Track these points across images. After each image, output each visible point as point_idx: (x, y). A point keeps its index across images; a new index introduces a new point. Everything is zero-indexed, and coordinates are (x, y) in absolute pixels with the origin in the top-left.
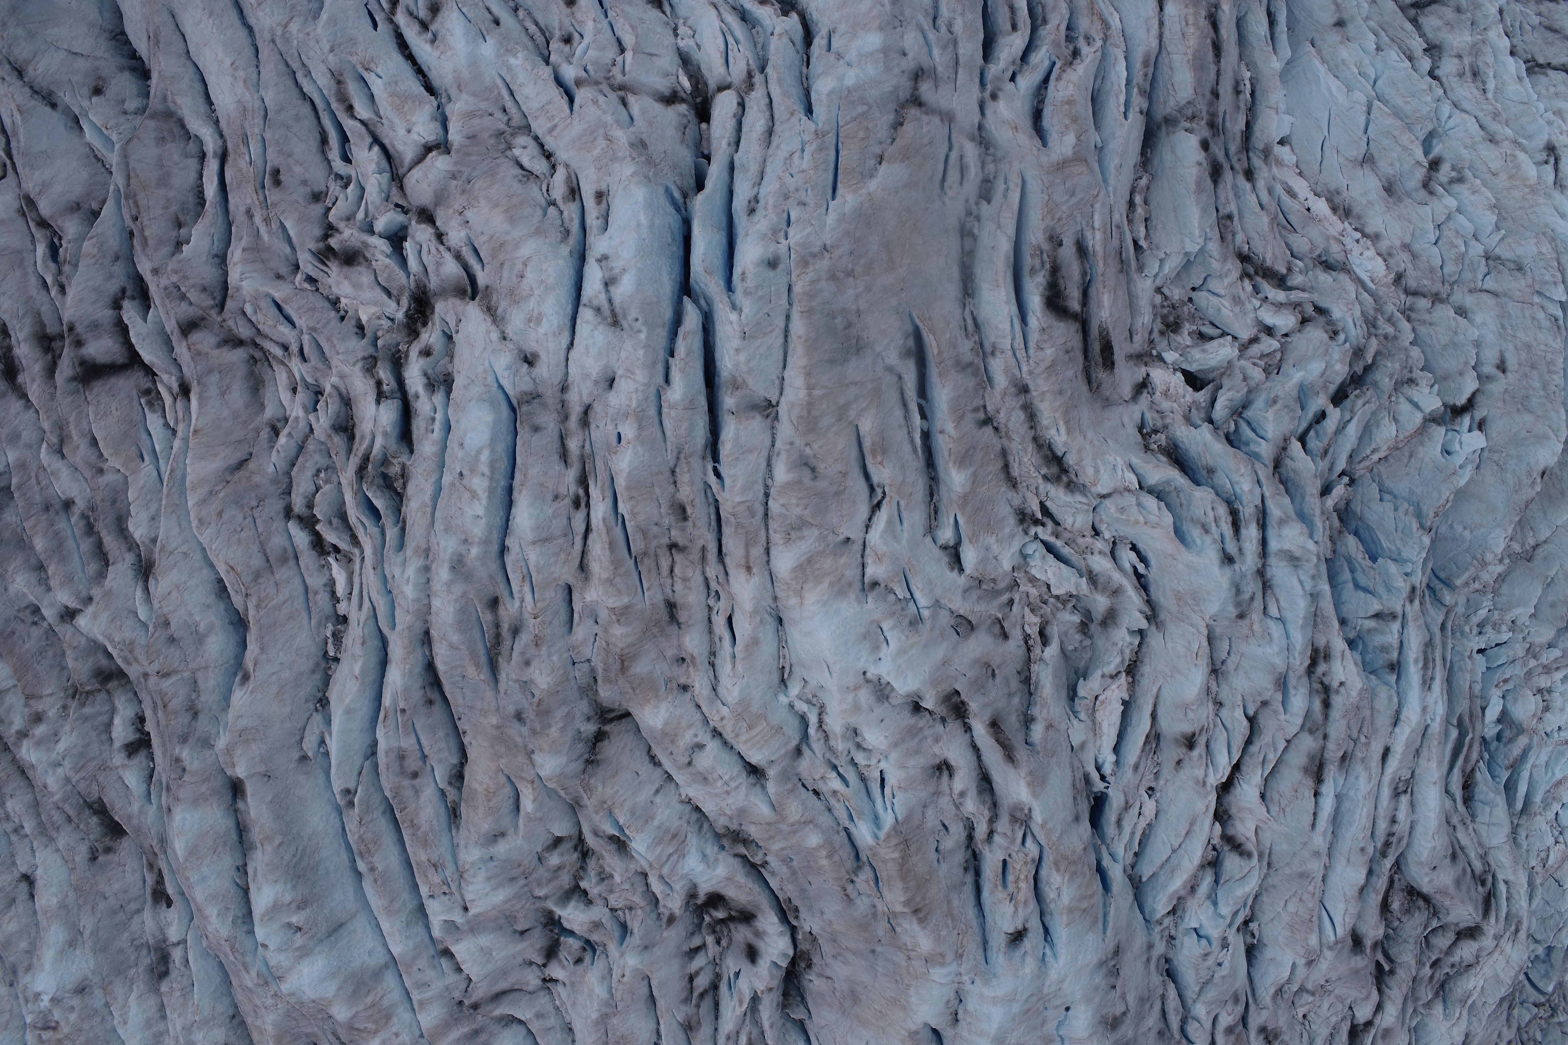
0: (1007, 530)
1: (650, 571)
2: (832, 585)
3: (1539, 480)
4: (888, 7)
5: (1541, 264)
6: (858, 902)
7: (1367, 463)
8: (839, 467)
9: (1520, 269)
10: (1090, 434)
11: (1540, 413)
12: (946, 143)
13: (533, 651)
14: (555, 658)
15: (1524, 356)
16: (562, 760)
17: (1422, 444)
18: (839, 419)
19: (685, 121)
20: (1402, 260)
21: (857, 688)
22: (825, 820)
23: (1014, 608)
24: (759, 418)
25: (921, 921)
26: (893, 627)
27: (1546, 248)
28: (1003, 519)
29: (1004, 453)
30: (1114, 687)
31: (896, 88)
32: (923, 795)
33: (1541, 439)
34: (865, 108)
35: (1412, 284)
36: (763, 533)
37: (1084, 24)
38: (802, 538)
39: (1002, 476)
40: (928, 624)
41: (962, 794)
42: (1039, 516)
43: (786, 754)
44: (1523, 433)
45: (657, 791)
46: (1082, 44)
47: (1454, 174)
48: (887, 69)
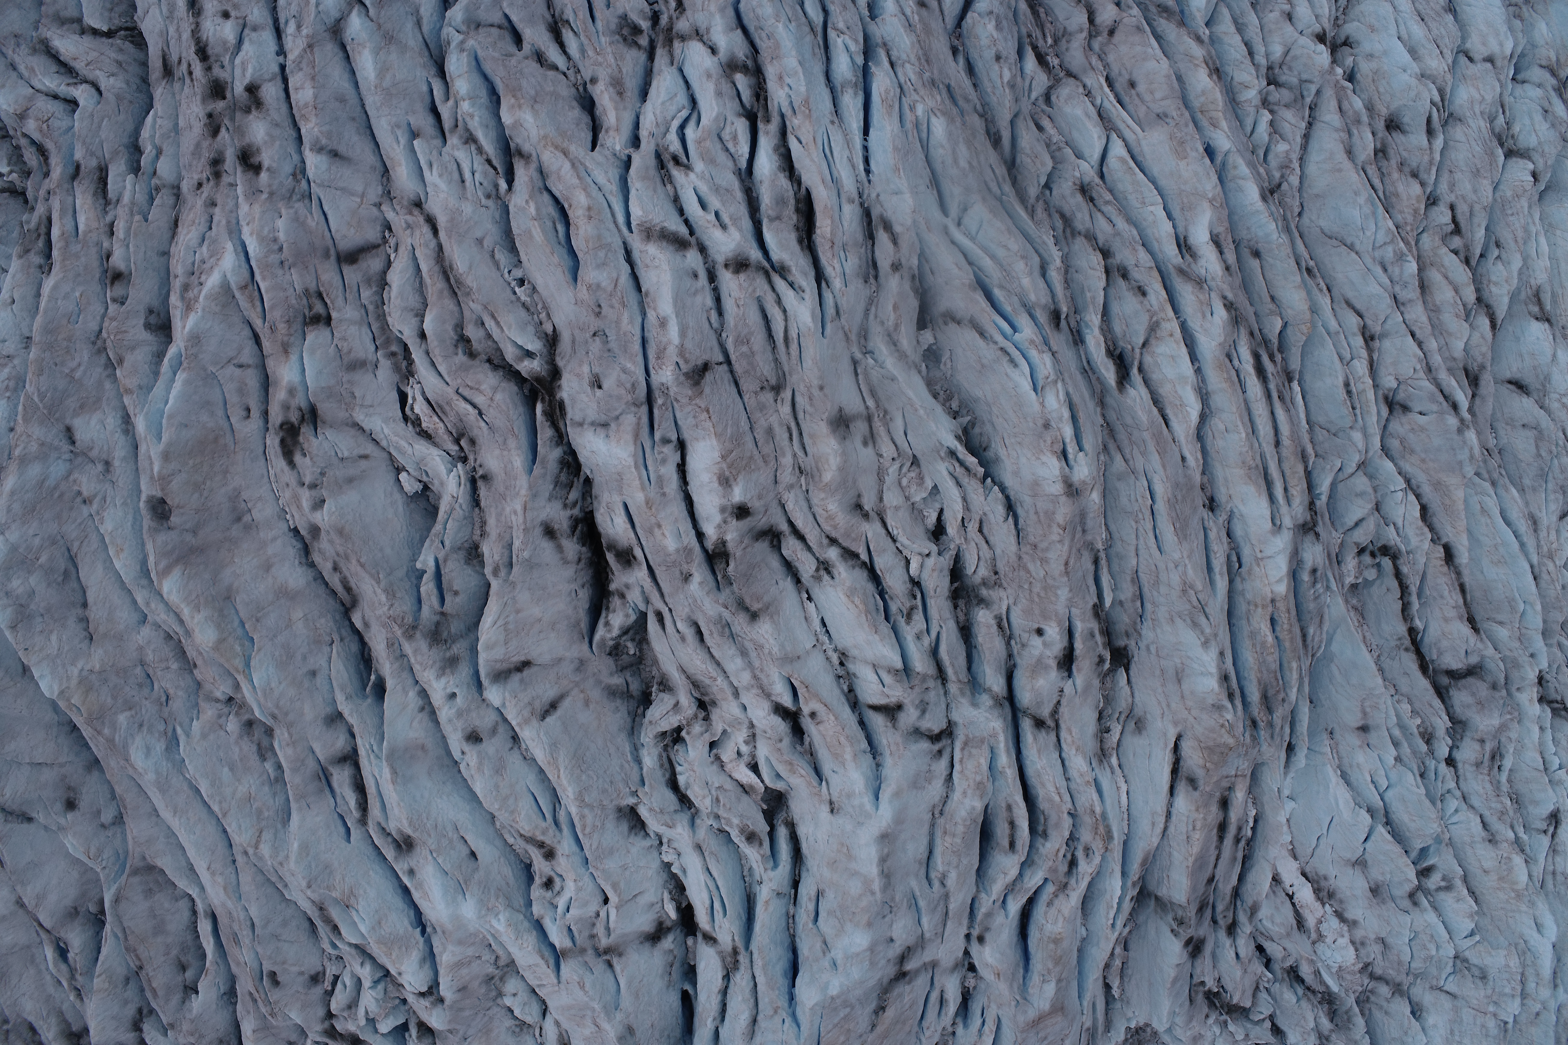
4: (879, 896)
5: (1505, 977)
9: (1484, 977)
12: (929, 987)
20: (1373, 952)
27: (1513, 962)
35: (1378, 972)
37: (1086, 836)
46: (1080, 854)
47: (1442, 883)
48: (873, 964)
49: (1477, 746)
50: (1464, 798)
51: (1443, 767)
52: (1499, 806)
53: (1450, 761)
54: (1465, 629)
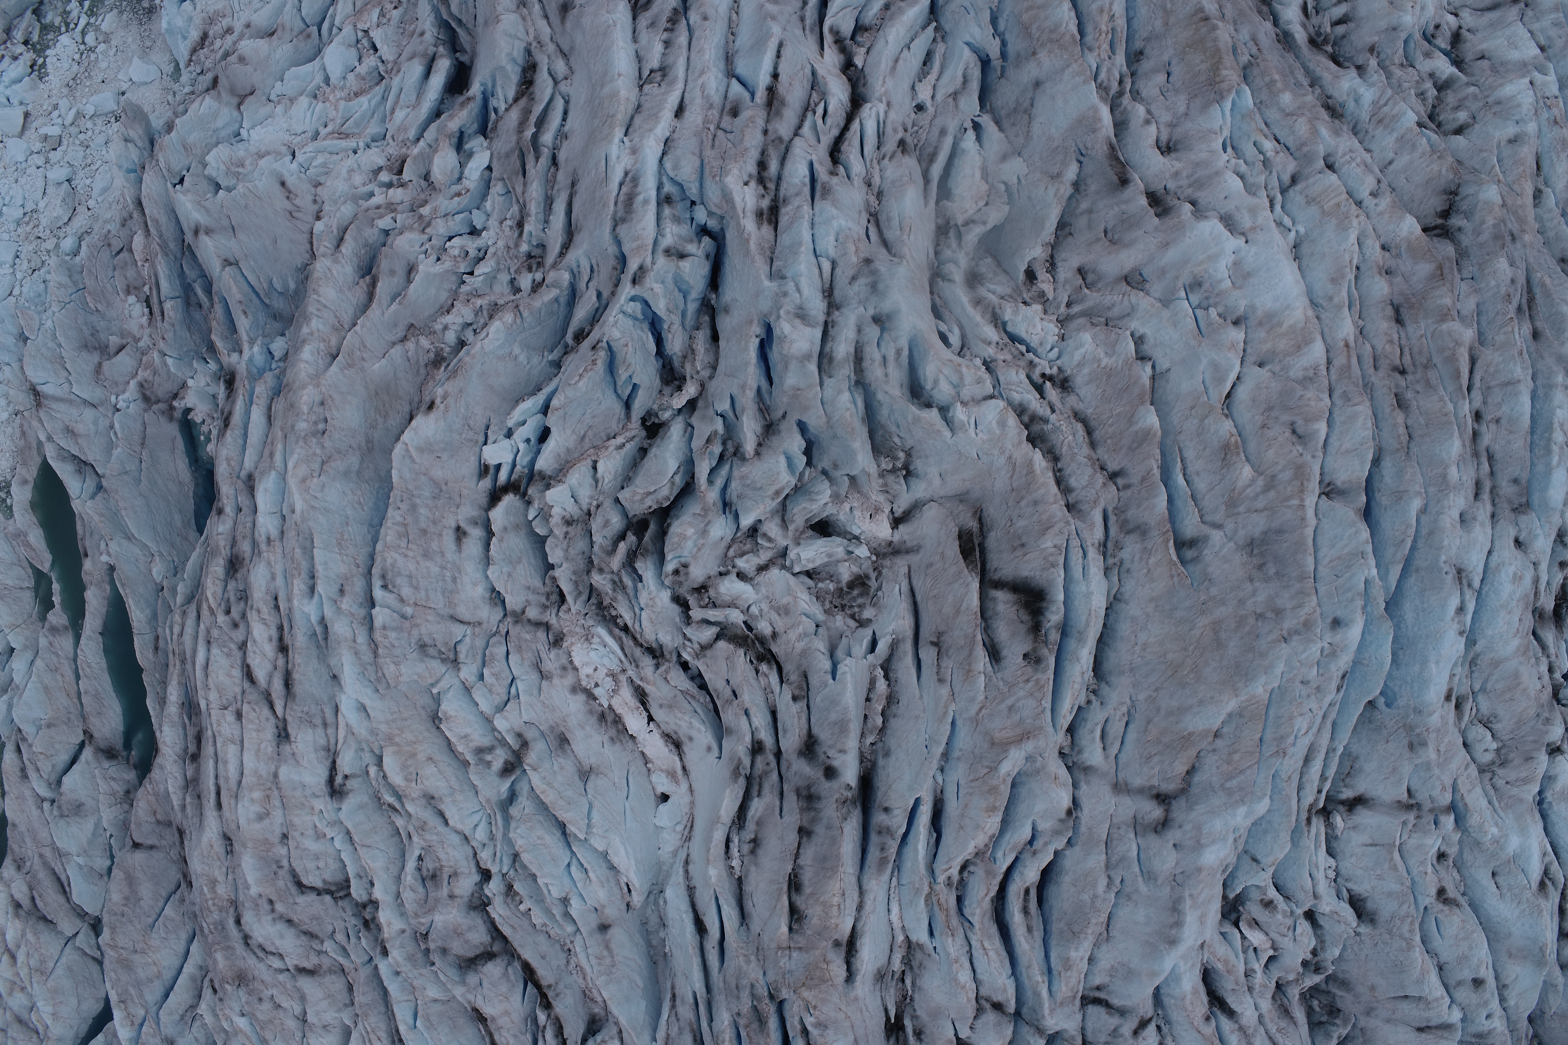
0: (1086, 371)
1: (1420, 352)
2: (1280, 324)
3: (438, 401)
4: (1187, 894)
5: (398, 652)
6: (1247, 37)
7: (629, 434)
8: (1271, 433)
9: (423, 647)
10: (1002, 460)
11: (423, 478)
12: (1121, 762)
13: (1511, 290)
14: (1493, 283)
15: (434, 545)
16: (1482, 196)
17: (568, 450)
18: (1273, 477)
19: (1347, 781)
20: (552, 661)
21: (1253, 229)
22: (1273, 115)
23: (1066, 299)
24: (1339, 483)
25: (1202, 10)
26: (1220, 281)
27: (390, 669)
28: (1089, 382)
29: (1093, 445)
30: (971, 212)
31: (1190, 808)
32: (1188, 125)
33: (426, 448)
34: (1228, 785)
35: (541, 634)
36: (1334, 377)
38: (1306, 369)
39: (1093, 423)
40: (1180, 284)
41: (1147, 122)
42: (1048, 384)
43: (1307, 179)
44: (445, 457)
45: (1390, 163)
47: (489, 758)
48: (1198, 828)
49: (457, 892)
50: (466, 838)
51: (494, 869)
52: (428, 836)
53: (486, 875)
54: (487, 1010)
